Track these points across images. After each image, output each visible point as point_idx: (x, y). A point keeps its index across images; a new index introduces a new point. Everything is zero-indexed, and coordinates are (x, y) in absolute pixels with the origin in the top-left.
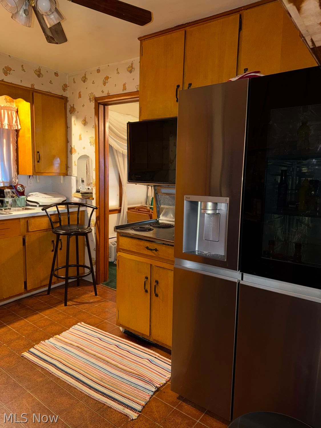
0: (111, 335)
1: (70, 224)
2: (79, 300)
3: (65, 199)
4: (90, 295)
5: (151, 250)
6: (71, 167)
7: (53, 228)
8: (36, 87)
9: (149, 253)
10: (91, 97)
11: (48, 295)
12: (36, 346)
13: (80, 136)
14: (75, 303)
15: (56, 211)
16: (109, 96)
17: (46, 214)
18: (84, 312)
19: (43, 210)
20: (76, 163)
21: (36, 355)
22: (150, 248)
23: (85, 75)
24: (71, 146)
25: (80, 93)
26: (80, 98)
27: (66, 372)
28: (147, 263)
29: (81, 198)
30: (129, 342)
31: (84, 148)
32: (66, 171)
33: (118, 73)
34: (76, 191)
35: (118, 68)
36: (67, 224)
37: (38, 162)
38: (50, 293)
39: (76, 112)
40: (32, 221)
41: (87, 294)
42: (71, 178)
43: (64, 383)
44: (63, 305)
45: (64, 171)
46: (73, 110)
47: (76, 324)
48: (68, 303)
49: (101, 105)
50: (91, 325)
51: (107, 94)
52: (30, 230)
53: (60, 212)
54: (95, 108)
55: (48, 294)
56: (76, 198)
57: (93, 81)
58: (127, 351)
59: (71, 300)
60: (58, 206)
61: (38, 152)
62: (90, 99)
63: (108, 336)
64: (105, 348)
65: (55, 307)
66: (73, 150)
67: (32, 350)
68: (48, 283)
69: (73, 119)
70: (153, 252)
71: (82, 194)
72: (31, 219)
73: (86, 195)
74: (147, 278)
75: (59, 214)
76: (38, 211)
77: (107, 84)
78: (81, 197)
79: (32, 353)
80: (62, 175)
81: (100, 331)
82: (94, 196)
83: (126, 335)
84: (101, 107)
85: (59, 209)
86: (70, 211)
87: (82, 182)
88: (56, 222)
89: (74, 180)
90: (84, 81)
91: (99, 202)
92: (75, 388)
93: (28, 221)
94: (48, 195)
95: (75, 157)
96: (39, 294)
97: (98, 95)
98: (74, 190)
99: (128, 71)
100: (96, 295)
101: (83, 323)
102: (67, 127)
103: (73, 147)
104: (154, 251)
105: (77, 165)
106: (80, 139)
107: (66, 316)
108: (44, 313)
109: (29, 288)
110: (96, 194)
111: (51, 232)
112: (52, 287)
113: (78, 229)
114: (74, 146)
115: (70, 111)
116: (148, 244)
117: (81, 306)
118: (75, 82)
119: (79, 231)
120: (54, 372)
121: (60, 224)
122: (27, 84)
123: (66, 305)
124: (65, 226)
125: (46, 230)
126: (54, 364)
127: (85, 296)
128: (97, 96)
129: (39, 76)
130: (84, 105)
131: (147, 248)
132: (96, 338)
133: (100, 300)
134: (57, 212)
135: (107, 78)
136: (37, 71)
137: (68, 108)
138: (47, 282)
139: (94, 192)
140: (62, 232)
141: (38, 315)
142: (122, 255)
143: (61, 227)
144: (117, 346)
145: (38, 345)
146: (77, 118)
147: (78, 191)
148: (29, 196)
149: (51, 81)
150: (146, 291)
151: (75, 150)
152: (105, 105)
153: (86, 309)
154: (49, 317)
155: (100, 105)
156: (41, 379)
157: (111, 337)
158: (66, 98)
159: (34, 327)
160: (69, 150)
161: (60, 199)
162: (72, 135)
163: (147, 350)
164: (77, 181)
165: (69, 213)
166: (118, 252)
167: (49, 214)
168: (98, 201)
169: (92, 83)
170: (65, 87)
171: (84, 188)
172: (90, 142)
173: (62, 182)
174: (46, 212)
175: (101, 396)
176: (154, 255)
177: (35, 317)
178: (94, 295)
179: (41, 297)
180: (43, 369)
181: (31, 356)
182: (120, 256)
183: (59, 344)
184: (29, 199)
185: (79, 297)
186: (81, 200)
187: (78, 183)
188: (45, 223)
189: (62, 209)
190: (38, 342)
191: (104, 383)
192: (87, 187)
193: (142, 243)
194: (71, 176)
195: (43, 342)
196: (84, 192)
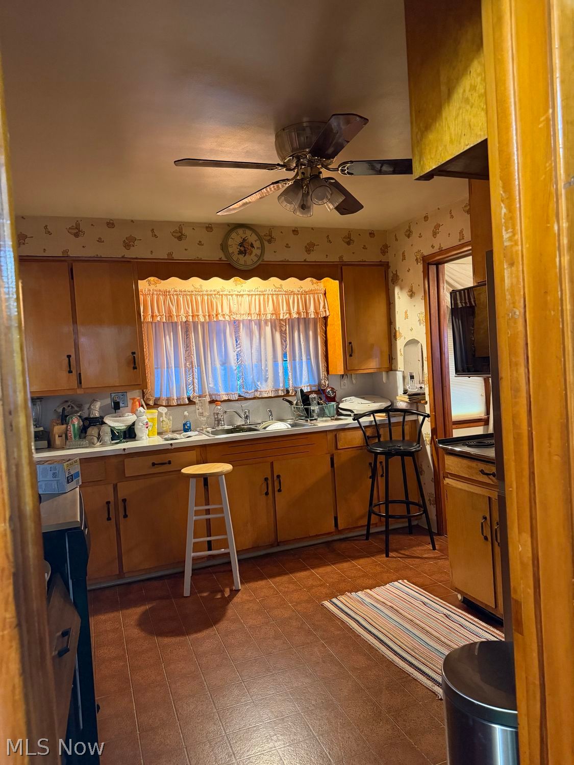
0: (441, 601)
1: (393, 439)
2: (407, 553)
3: (389, 404)
4: (425, 548)
5: (487, 474)
6: (396, 359)
7: (368, 445)
8: (345, 259)
9: (485, 479)
10: (418, 257)
11: (366, 541)
12: (341, 598)
13: (406, 312)
14: (401, 556)
15: (372, 421)
16: (442, 252)
17: (358, 426)
18: (411, 569)
19: (354, 420)
20: (402, 353)
21: (338, 606)
22: (486, 471)
23: (410, 227)
24: (395, 329)
25: (403, 253)
26: (404, 261)
27: (370, 632)
28: (484, 496)
29: (407, 402)
30: (466, 614)
31: (411, 330)
32: (390, 365)
33: (452, 217)
34: (403, 392)
35: (451, 210)
36: (389, 439)
37: (351, 356)
38: (370, 538)
39: (400, 281)
40: (342, 435)
41: (421, 546)
42: (396, 374)
43: (365, 642)
44: (385, 555)
45: (386, 365)
46: (396, 280)
47: (396, 580)
48: (391, 554)
49: (432, 266)
50: (416, 586)
51: (439, 249)
52: (339, 447)
53: (378, 423)
54: (423, 272)
55: (367, 539)
56: (402, 402)
57: (420, 234)
58: (460, 625)
59: (396, 551)
60: (376, 414)
61: (350, 343)
62: (417, 260)
63: (437, 602)
64: (428, 615)
65: (373, 556)
66: (398, 334)
67: (334, 600)
68: (366, 524)
69: (397, 290)
70: (490, 478)
71: (409, 395)
72: (341, 432)
73: (416, 398)
74: (485, 518)
75: (376, 426)
76: (349, 421)
77: (438, 235)
78: (408, 400)
79: (334, 603)
80: (385, 371)
81: (427, 595)
82: (427, 398)
83: (465, 606)
84: (433, 269)
85: (377, 418)
86: (392, 422)
87: (411, 378)
88: (373, 437)
89: (399, 375)
90: (409, 237)
91: (434, 408)
92: (377, 650)
93: (336, 434)
94: (366, 400)
95: (400, 344)
96: (355, 538)
97: (427, 251)
98: (400, 391)
99: (465, 212)
100: (434, 548)
101: (405, 581)
102: (390, 303)
103: (397, 329)
104: (492, 476)
105: (403, 354)
106: (406, 317)
107: (385, 570)
108: (357, 561)
109: (341, 527)
110: (429, 395)
111: (366, 450)
112: (372, 531)
113: (400, 447)
114: (399, 328)
115: (392, 280)
116: (482, 466)
117: (408, 561)
118: (397, 240)
119: (401, 450)
120: (356, 628)
121: (379, 440)
122: (334, 258)
123: (387, 556)
124: (386, 442)
125: (360, 448)
126: (357, 620)
127: (417, 548)
128: (425, 254)
129: (348, 243)
130: (409, 269)
131: (482, 472)
132: (419, 602)
133: (439, 556)
134: (374, 423)
135: (437, 226)
136: (346, 238)
137: (391, 275)
138: (364, 522)
139: (427, 392)
140: (379, 450)
141: (349, 563)
142: (450, 483)
143: (379, 444)
144: (446, 616)
145: (343, 597)
146: (401, 289)
147: (405, 392)
148: (342, 402)
149: (364, 246)
150: (486, 538)
151: (399, 333)
152: (439, 264)
153: (415, 564)
154: (362, 567)
155: (430, 266)
156: (338, 632)
157: (440, 604)
158: (386, 263)
159: (342, 576)
160: (393, 334)
161: (381, 405)
162: (396, 313)
163: (492, 629)
164: (404, 378)
165: (392, 424)
166: (446, 479)
167: (363, 425)
168: (433, 405)
169: (418, 237)
170: (384, 250)
171: (413, 388)
172: (419, 320)
173: (384, 380)
174: (359, 422)
175: (407, 666)
176: (492, 483)
177: (345, 565)
178: (432, 548)
179: (357, 542)
180: (343, 622)
181: (332, 606)
182: (448, 484)
183: (368, 600)
184: (341, 406)
185: (409, 548)
186: (409, 406)
187: (406, 380)
188: (357, 438)
189: (380, 417)
190: (342, 593)
191: (416, 653)
192: (419, 386)
193: (474, 464)
194: (396, 370)
195: (349, 594)
196: (414, 393)
